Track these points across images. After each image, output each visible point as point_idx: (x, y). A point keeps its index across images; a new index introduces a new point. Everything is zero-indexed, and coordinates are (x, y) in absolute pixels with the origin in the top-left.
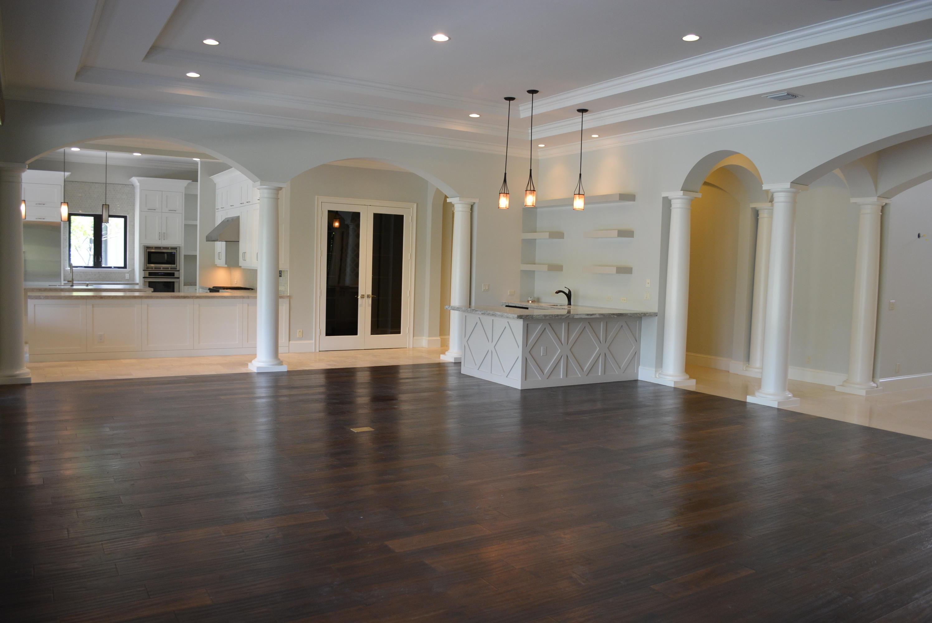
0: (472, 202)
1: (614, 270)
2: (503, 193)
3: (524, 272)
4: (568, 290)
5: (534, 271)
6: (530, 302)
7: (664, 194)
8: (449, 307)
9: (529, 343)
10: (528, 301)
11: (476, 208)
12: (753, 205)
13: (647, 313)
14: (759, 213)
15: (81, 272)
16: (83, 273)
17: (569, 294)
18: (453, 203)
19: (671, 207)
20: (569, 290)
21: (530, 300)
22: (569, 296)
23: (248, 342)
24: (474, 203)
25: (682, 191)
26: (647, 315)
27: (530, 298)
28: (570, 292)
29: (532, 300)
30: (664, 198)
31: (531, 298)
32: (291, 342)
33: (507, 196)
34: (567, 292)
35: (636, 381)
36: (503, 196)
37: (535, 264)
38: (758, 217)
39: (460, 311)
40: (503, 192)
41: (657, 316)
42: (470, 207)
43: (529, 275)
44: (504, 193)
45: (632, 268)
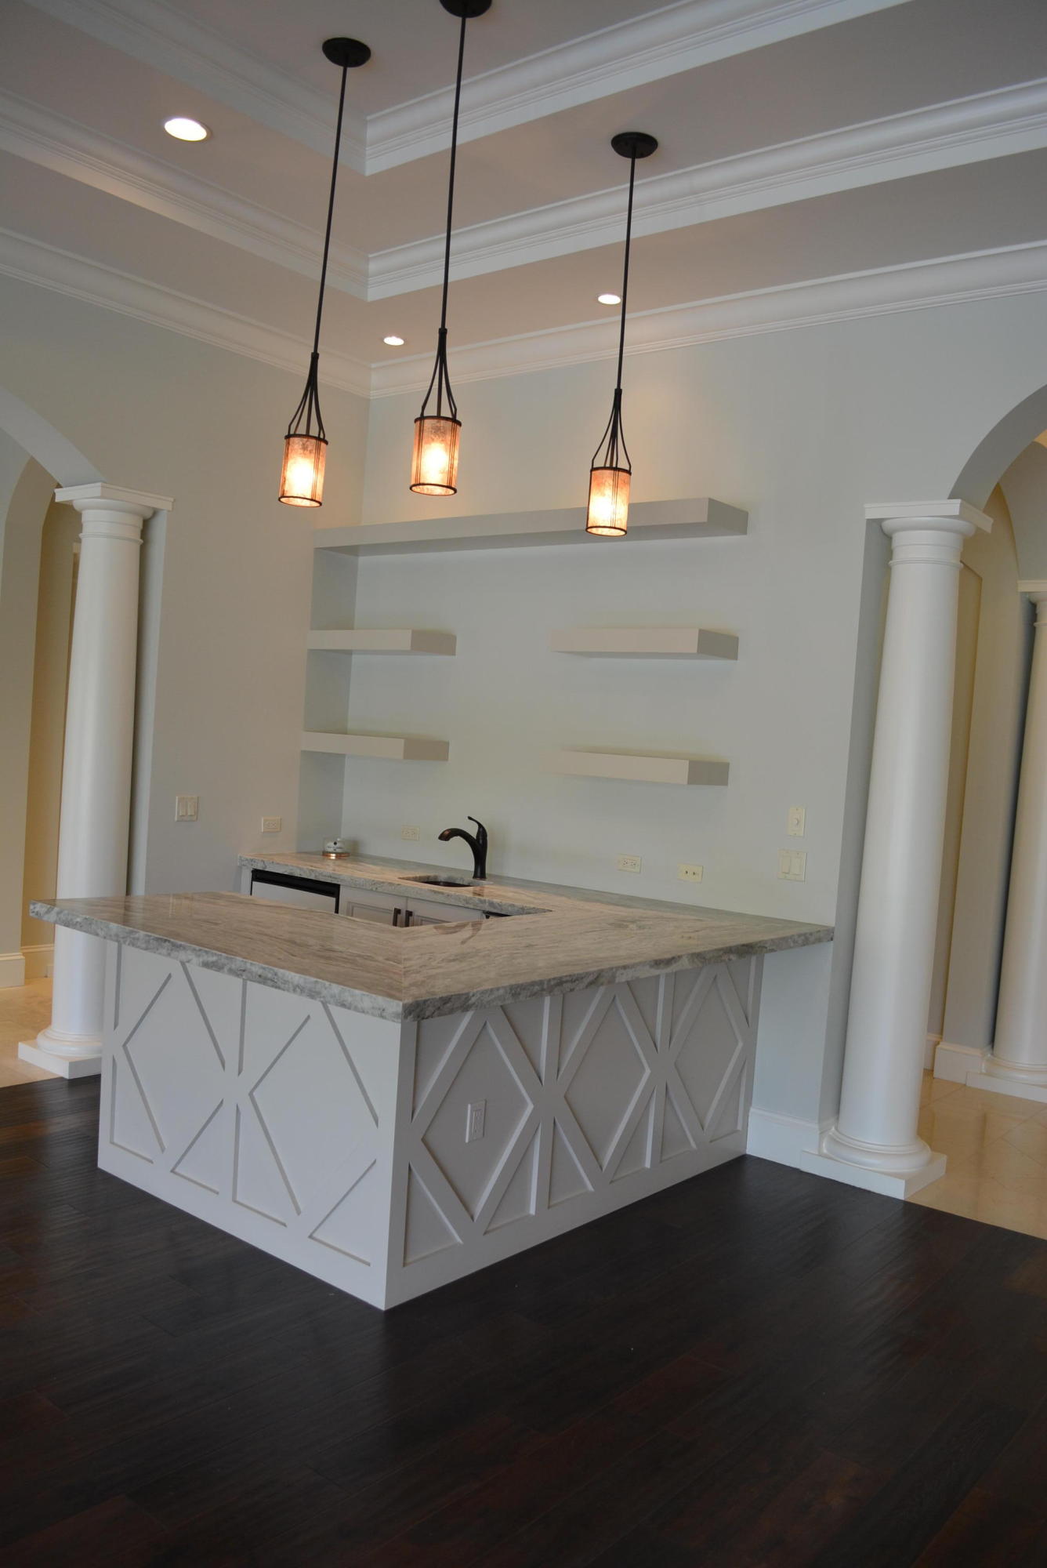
0: (149, 507)
1: (680, 771)
2: (300, 436)
3: (312, 757)
4: (477, 826)
5: (343, 756)
6: (333, 856)
7: (873, 511)
8: (48, 912)
9: (422, 1103)
10: (326, 854)
11: (160, 531)
12: (1028, 586)
13: (811, 934)
14: (1038, 611)
17: (481, 842)
18: (77, 505)
19: (891, 559)
20: (480, 825)
21: (331, 850)
22: (479, 845)
24: (155, 512)
25: (958, 501)
26: (812, 939)
27: (332, 844)
28: (482, 831)
29: (338, 850)
30: (870, 522)
31: (335, 843)
33: (318, 448)
34: (473, 831)
35: (741, 1162)
36: (304, 448)
37: (345, 733)
38: (1035, 624)
39: (97, 935)
40: (302, 430)
41: (832, 939)
42: (140, 524)
43: (327, 766)
44: (307, 436)
45: (727, 765)
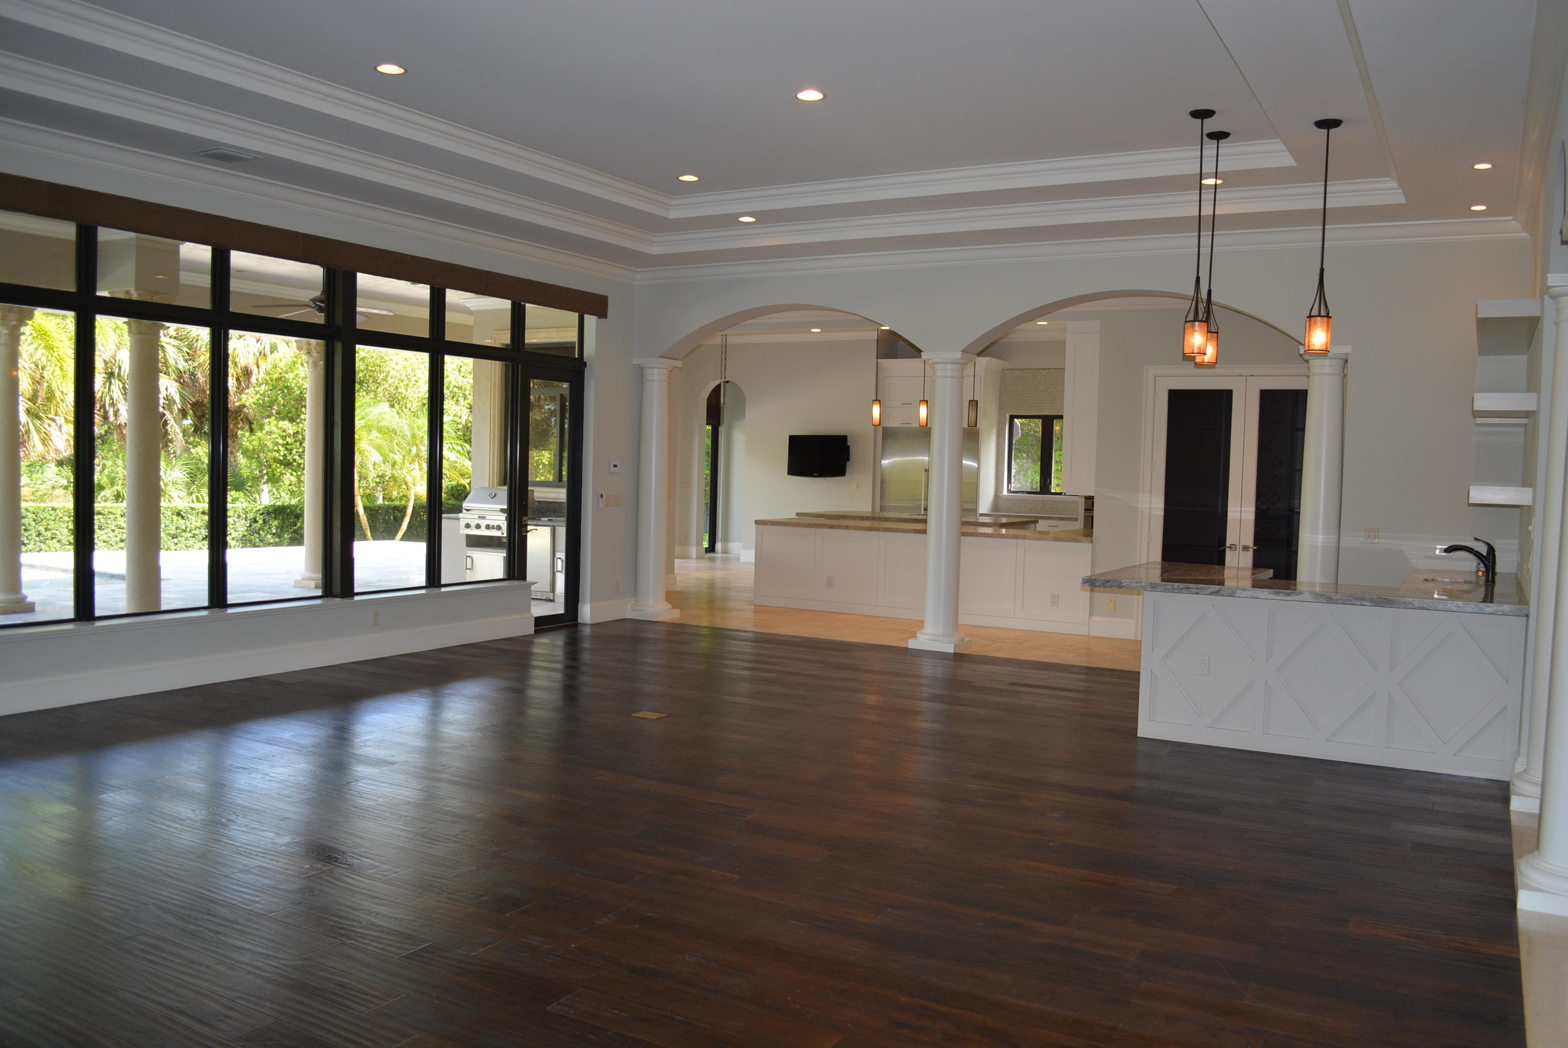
4: (1485, 547)
15: (1019, 500)
16: (1023, 500)
20: (1488, 545)
23: (1022, 609)
28: (1491, 550)
32: (1093, 618)
34: (1483, 550)
